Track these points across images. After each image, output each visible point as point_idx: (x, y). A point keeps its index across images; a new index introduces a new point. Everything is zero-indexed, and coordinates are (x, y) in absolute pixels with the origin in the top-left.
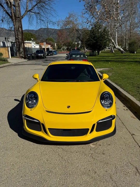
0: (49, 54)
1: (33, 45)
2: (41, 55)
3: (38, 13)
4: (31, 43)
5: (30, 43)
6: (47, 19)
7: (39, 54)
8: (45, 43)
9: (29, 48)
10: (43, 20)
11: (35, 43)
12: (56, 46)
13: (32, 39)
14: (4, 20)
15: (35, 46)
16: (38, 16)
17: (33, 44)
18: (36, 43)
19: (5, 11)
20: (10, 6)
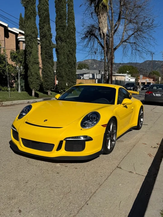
0: (145, 89)
1: (127, 79)
2: (130, 88)
3: (135, 43)
4: (125, 76)
5: (123, 76)
6: (144, 49)
7: (129, 87)
8: (142, 76)
9: (120, 81)
10: (139, 51)
11: (130, 76)
12: (160, 80)
13: (128, 72)
14: (96, 52)
15: (129, 80)
16: (134, 46)
17: (127, 77)
18: (132, 76)
19: (99, 43)
20: (103, 37)
